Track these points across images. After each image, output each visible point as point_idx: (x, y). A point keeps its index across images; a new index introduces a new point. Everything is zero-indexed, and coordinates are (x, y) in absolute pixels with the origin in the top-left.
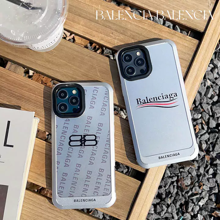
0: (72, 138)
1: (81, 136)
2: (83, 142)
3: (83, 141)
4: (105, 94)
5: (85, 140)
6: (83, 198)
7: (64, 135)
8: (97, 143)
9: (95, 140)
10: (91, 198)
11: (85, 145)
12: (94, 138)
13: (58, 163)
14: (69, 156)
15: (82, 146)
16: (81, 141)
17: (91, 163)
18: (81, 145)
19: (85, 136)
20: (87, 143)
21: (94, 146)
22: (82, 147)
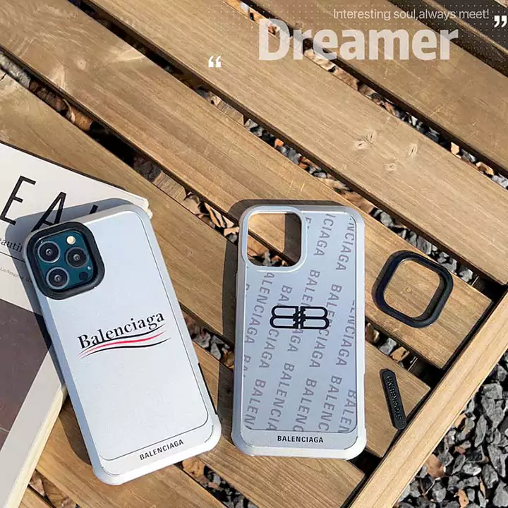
0: (278, 312)
1: (297, 308)
2: (299, 320)
3: (299, 318)
4: (349, 228)
5: (304, 318)
6: (296, 434)
7: (263, 305)
8: (327, 325)
9: (324, 318)
10: (313, 435)
11: (302, 327)
12: (322, 313)
13: (248, 359)
14: (270, 346)
15: (297, 328)
16: (295, 317)
17: (315, 364)
18: (295, 326)
19: (303, 309)
20: (307, 323)
21: (322, 331)
22: (298, 330)
